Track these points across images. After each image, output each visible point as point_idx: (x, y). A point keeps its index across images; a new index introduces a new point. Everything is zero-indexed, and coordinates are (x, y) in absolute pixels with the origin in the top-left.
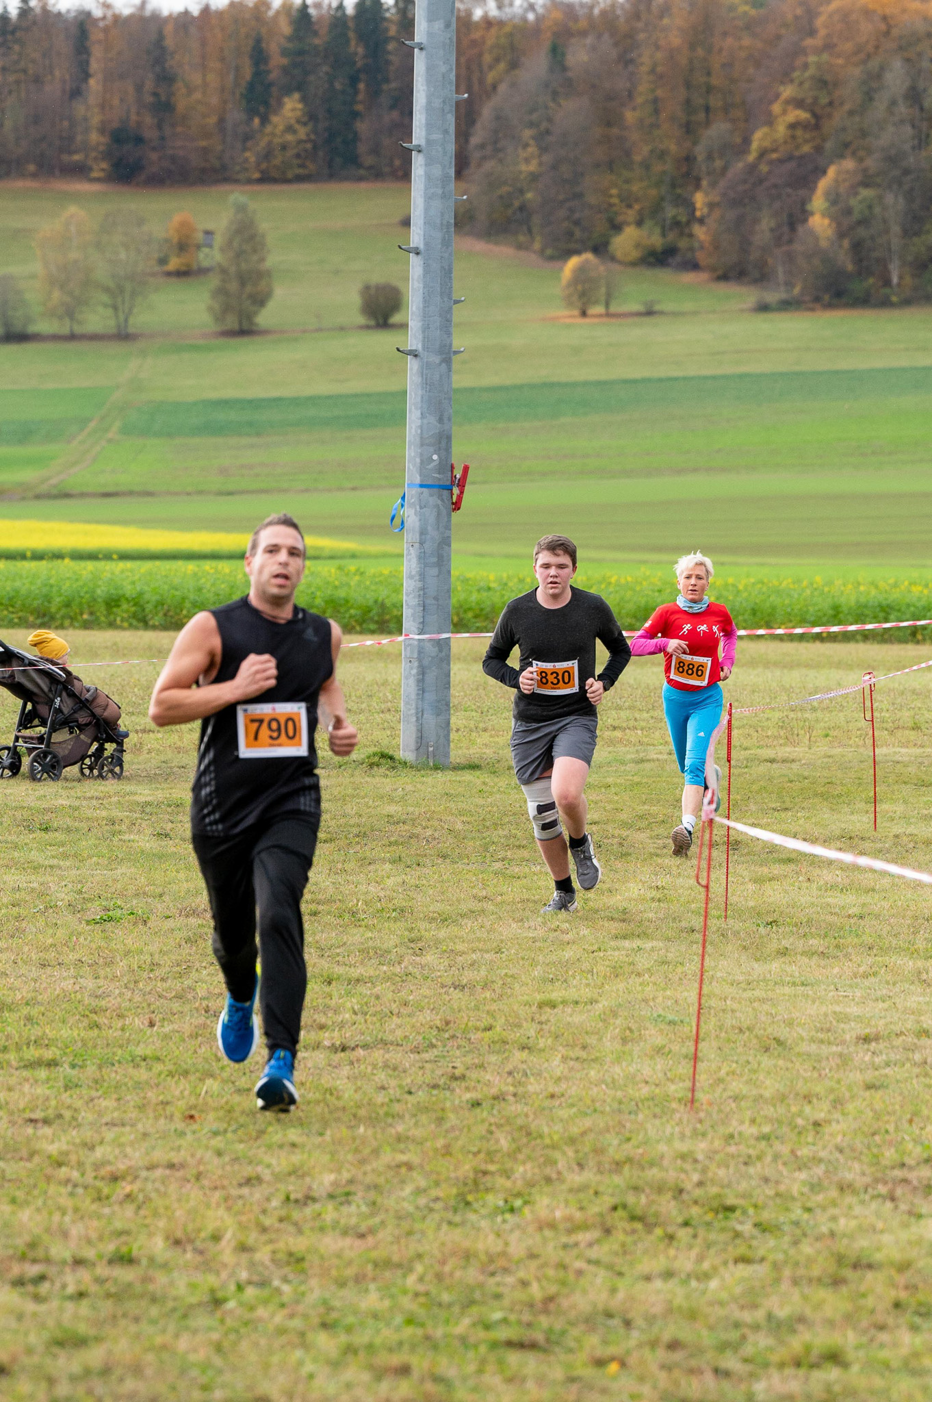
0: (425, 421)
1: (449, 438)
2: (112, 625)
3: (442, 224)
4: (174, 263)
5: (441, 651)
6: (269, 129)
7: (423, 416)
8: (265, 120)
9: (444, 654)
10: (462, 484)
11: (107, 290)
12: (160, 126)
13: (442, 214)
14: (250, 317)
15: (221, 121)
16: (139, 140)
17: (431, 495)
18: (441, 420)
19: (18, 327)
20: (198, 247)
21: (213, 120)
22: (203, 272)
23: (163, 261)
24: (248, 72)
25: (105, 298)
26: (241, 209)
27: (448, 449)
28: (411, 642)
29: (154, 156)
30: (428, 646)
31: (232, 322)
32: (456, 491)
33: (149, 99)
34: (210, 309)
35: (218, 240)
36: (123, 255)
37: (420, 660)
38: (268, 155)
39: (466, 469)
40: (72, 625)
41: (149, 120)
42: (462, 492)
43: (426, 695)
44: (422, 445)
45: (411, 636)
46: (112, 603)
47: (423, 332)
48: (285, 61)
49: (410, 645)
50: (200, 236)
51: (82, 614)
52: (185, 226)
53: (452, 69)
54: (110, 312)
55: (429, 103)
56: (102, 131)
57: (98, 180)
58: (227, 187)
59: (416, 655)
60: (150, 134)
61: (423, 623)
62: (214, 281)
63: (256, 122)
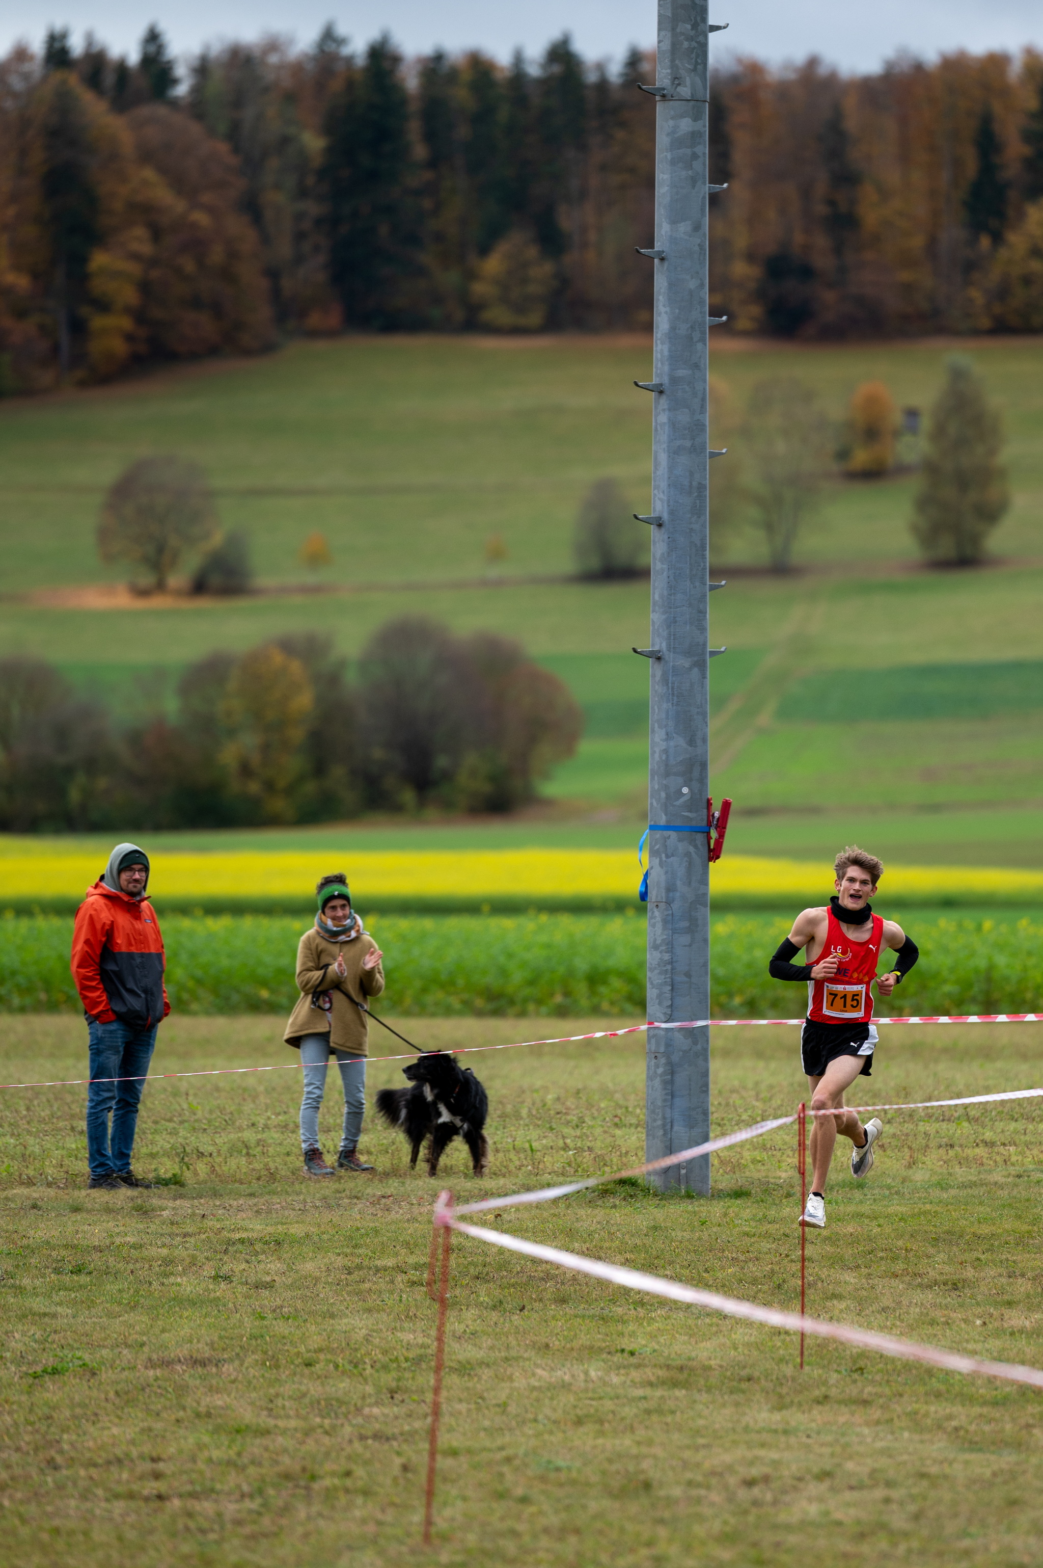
0: (672, 743)
1: (704, 766)
3: (691, 486)
4: (861, 457)
5: (695, 1043)
6: (1003, 253)
7: (668, 737)
8: (998, 238)
9: (699, 1047)
10: (721, 825)
11: (759, 501)
12: (838, 250)
13: (692, 474)
14: (976, 539)
15: (932, 243)
16: (806, 272)
17: (680, 840)
18: (691, 742)
20: (897, 434)
21: (917, 242)
22: (902, 470)
23: (843, 455)
24: (971, 167)
25: (754, 512)
26: (958, 375)
27: (703, 780)
28: (656, 1031)
29: (829, 296)
30: (678, 1036)
31: (946, 547)
32: (714, 834)
33: (821, 209)
34: (915, 529)
35: (926, 423)
36: (781, 447)
37: (667, 1055)
38: (1002, 292)
39: (726, 806)
41: (821, 241)
42: (721, 835)
43: (677, 1101)
44: (667, 775)
45: (656, 1024)
47: (669, 627)
48: (1026, 150)
49: (654, 1036)
50: (897, 418)
53: (702, 285)
54: (762, 534)
55: (673, 328)
56: (751, 257)
57: (745, 334)
58: (937, 344)
59: (662, 1049)
60: (823, 261)
61: (671, 1006)
62: (914, 486)
63: (985, 242)
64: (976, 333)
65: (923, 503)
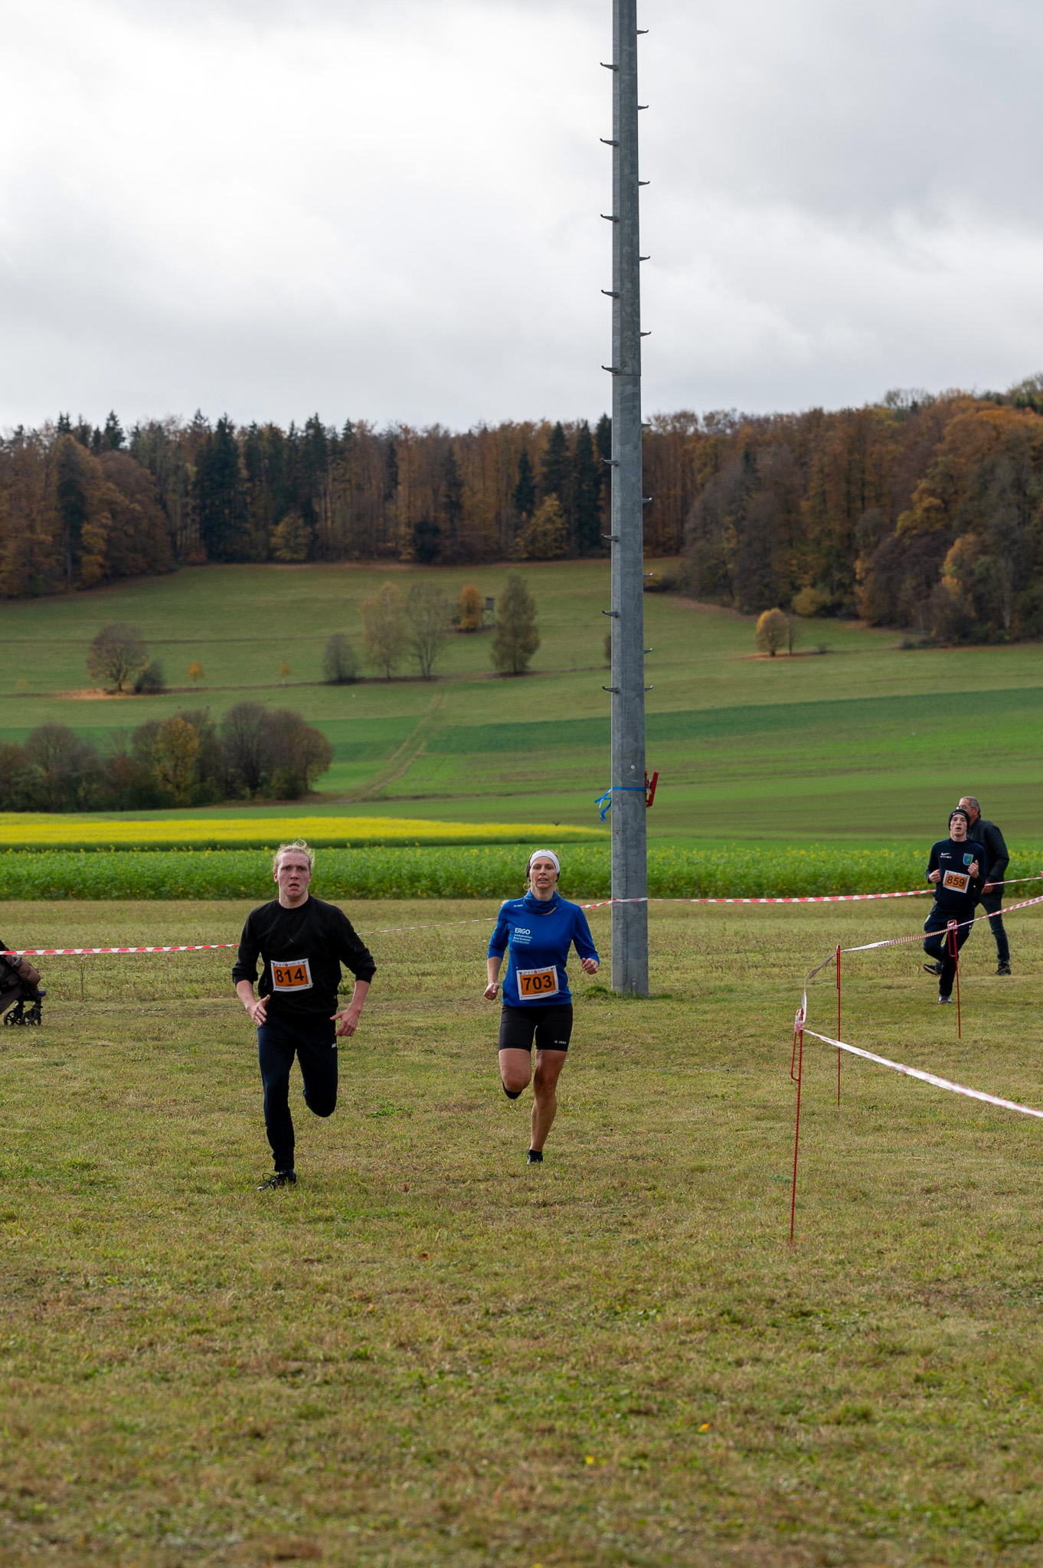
0: (625, 740)
1: (643, 753)
3: (634, 593)
4: (464, 623)
5: (640, 911)
6: (533, 521)
7: (623, 737)
8: (530, 514)
9: (642, 913)
10: (653, 786)
11: (415, 644)
12: (451, 520)
13: (634, 586)
14: (523, 662)
15: (498, 515)
16: (436, 531)
17: (630, 795)
18: (636, 740)
19: (348, 674)
20: (482, 610)
21: (491, 515)
22: (486, 629)
23: (456, 621)
24: (517, 479)
25: (413, 650)
26: (514, 580)
27: (642, 761)
28: (617, 904)
29: (448, 543)
30: (630, 907)
31: (508, 666)
32: (649, 792)
33: (443, 500)
34: (492, 657)
35: (497, 605)
36: (426, 618)
37: (624, 917)
38: (533, 540)
39: (656, 775)
41: (443, 515)
42: (653, 792)
43: (630, 944)
44: (623, 758)
45: (617, 900)
46: (414, 879)
47: (622, 675)
48: (544, 470)
49: (617, 906)
50: (483, 602)
51: (391, 888)
52: (472, 597)
54: (417, 660)
55: (623, 504)
56: (408, 525)
57: (406, 562)
58: (504, 565)
59: (621, 914)
60: (444, 526)
61: (626, 890)
62: (494, 635)
63: (524, 515)
64: (520, 560)
65: (497, 644)
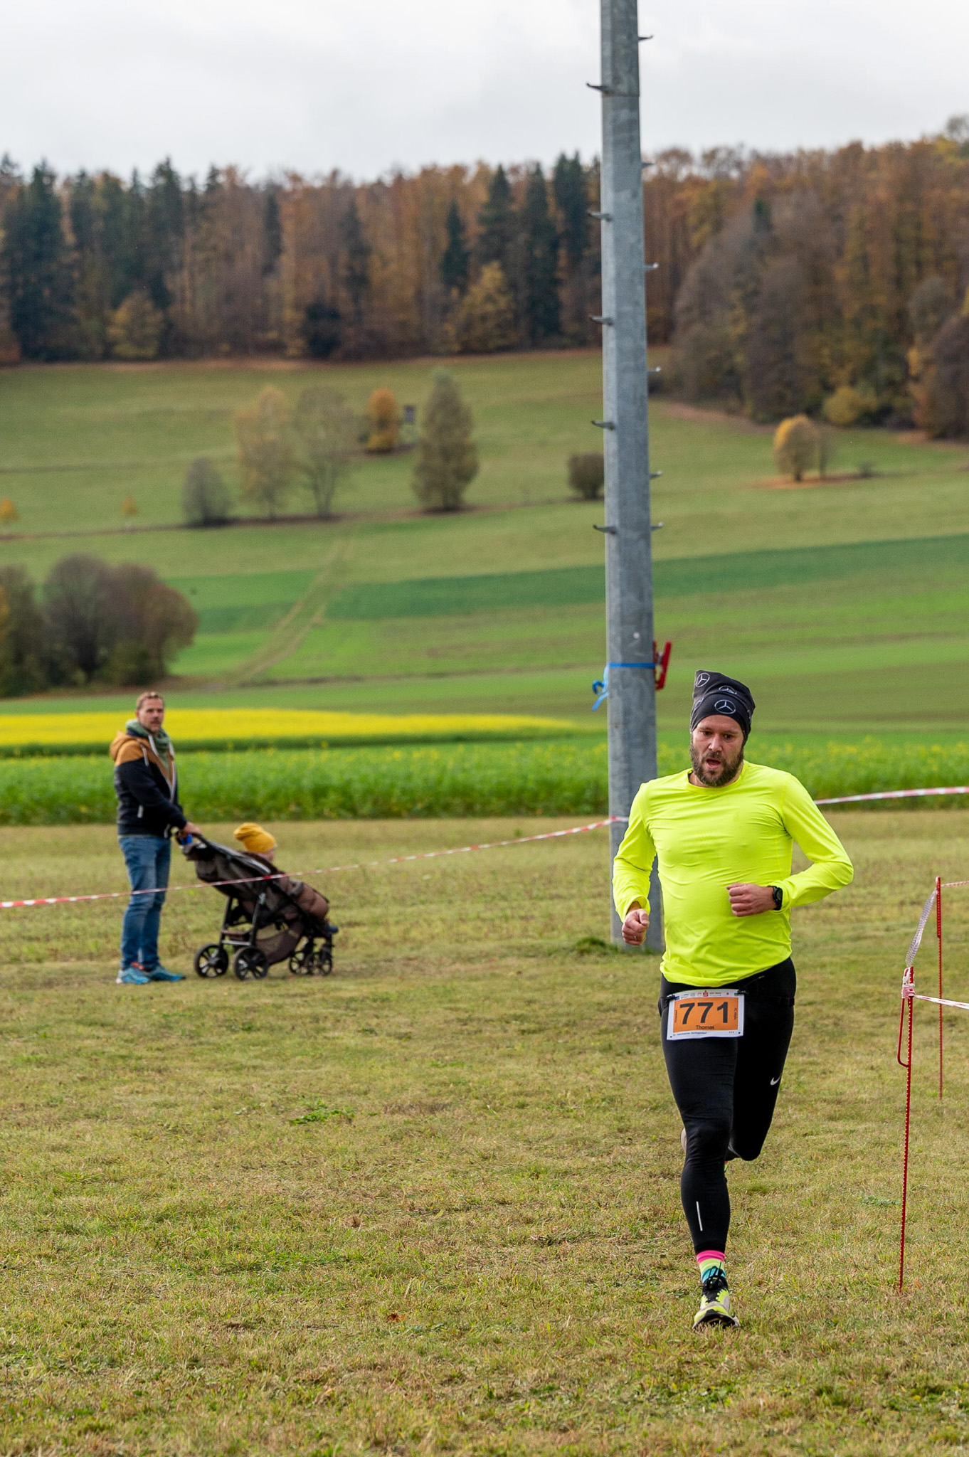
0: (625, 599)
1: (650, 615)
2: (320, 816)
4: (375, 440)
6: (468, 300)
7: (622, 594)
8: (464, 290)
10: (665, 662)
11: (308, 471)
12: (356, 299)
14: (456, 494)
15: (419, 292)
16: (334, 315)
17: (634, 675)
18: (641, 597)
19: (216, 511)
20: (399, 423)
21: (410, 292)
22: (405, 449)
23: (364, 438)
24: (444, 242)
25: (305, 478)
26: (444, 382)
27: (649, 627)
28: (618, 825)
29: (350, 331)
31: (436, 499)
32: (659, 669)
33: (343, 272)
34: (414, 487)
35: (420, 416)
36: (322, 434)
38: (468, 326)
39: (669, 646)
40: (279, 818)
41: (343, 294)
42: (665, 670)
44: (623, 623)
45: (618, 819)
46: (320, 792)
48: (482, 230)
49: (617, 828)
50: (400, 413)
51: (288, 805)
52: (385, 403)
54: (310, 493)
56: (296, 307)
57: (293, 358)
60: (346, 307)
62: (417, 457)
63: (455, 292)
64: (450, 354)
65: (422, 469)
